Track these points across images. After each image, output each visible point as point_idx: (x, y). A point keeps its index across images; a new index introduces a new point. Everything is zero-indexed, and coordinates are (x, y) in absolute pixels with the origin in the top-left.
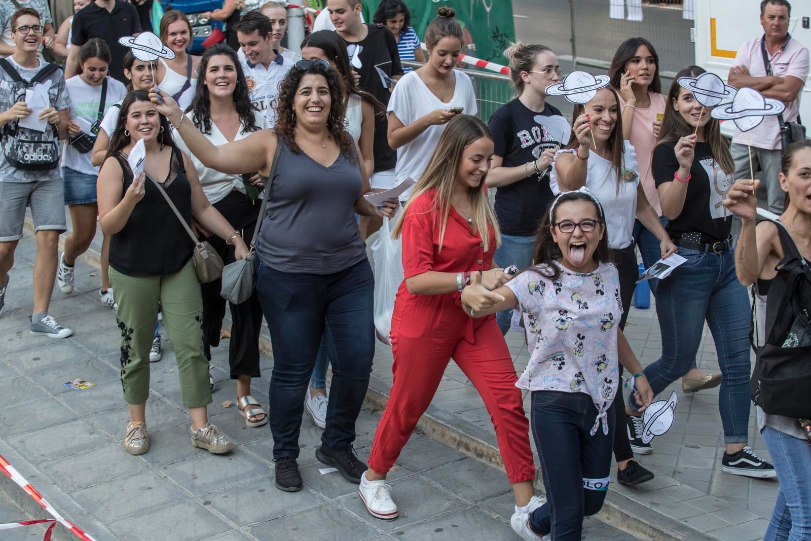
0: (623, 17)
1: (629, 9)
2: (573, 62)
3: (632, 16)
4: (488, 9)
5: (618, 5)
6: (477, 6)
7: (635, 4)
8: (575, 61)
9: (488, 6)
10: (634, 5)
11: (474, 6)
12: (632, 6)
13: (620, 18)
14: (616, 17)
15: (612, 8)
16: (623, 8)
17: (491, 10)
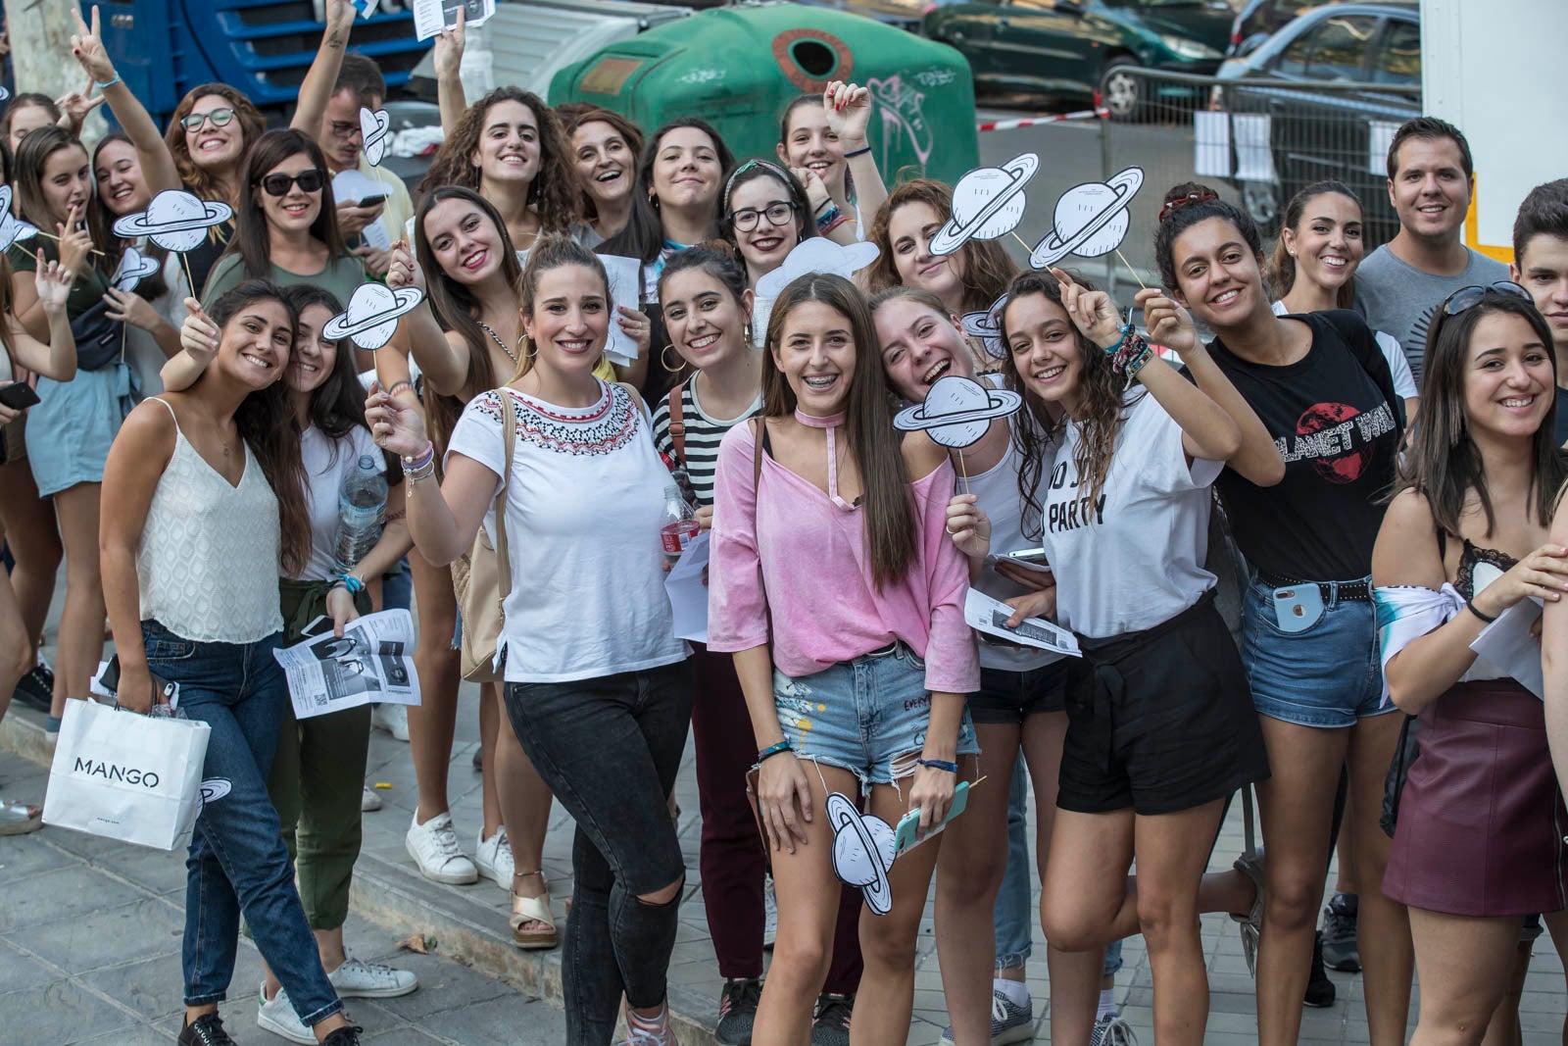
0: (1226, 173)
1: (1242, 153)
2: (1107, 279)
3: (1248, 170)
4: (923, 157)
5: (1214, 144)
6: (899, 148)
7: (1256, 140)
8: (1113, 276)
9: (923, 148)
10: (1252, 142)
11: (891, 149)
12: (1248, 146)
13: (1219, 173)
14: (1210, 172)
15: (1200, 150)
16: (1226, 150)
17: (930, 158)
